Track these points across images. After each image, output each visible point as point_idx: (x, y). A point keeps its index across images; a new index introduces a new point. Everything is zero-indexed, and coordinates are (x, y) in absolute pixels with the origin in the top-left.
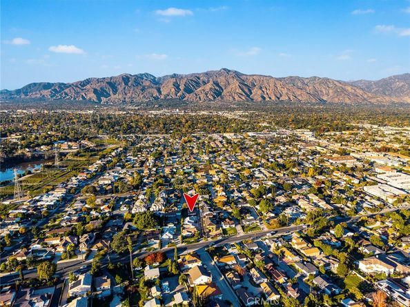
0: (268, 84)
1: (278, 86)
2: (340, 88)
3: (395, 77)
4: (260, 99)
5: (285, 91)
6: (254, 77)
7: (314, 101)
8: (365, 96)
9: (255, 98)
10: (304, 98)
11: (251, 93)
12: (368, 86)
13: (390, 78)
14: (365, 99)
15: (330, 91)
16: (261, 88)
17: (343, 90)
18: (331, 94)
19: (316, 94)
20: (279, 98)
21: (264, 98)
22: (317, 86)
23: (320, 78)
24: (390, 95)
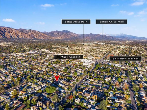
0: (12, 31)
1: (17, 32)
2: (40, 34)
3: (54, 31)
4: (10, 37)
5: (20, 34)
6: (5, 28)
7: (32, 38)
8: (48, 37)
9: (7, 36)
10: (28, 37)
11: (5, 35)
12: (47, 34)
13: (53, 32)
14: (48, 38)
15: (37, 35)
16: (9, 33)
17: (41, 35)
18: (37, 36)
19: (32, 36)
20: (18, 37)
21: (12, 37)
22: (32, 33)
23: (32, 30)
24: (54, 37)
